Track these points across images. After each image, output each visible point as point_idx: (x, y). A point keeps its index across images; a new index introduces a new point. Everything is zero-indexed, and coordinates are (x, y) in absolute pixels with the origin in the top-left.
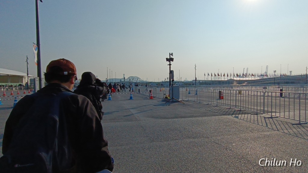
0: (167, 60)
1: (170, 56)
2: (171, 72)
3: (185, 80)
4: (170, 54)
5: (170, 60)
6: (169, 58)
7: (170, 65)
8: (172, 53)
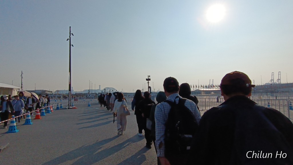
0: (147, 80)
1: (148, 78)
2: (149, 87)
3: (158, 91)
4: (148, 76)
5: (148, 80)
6: (147, 78)
7: (148, 83)
8: (150, 76)
